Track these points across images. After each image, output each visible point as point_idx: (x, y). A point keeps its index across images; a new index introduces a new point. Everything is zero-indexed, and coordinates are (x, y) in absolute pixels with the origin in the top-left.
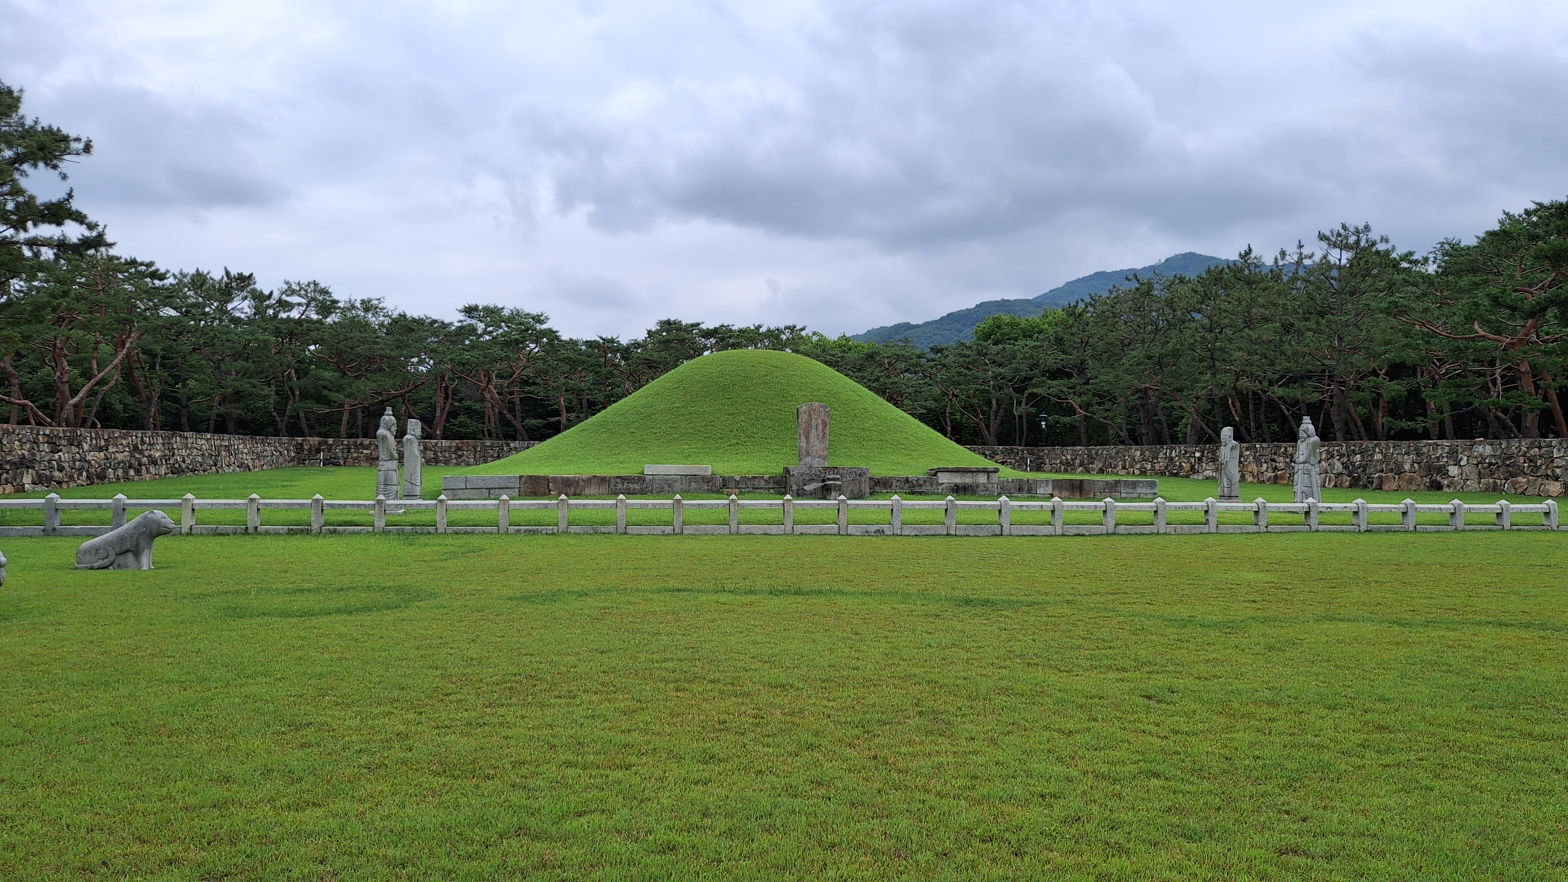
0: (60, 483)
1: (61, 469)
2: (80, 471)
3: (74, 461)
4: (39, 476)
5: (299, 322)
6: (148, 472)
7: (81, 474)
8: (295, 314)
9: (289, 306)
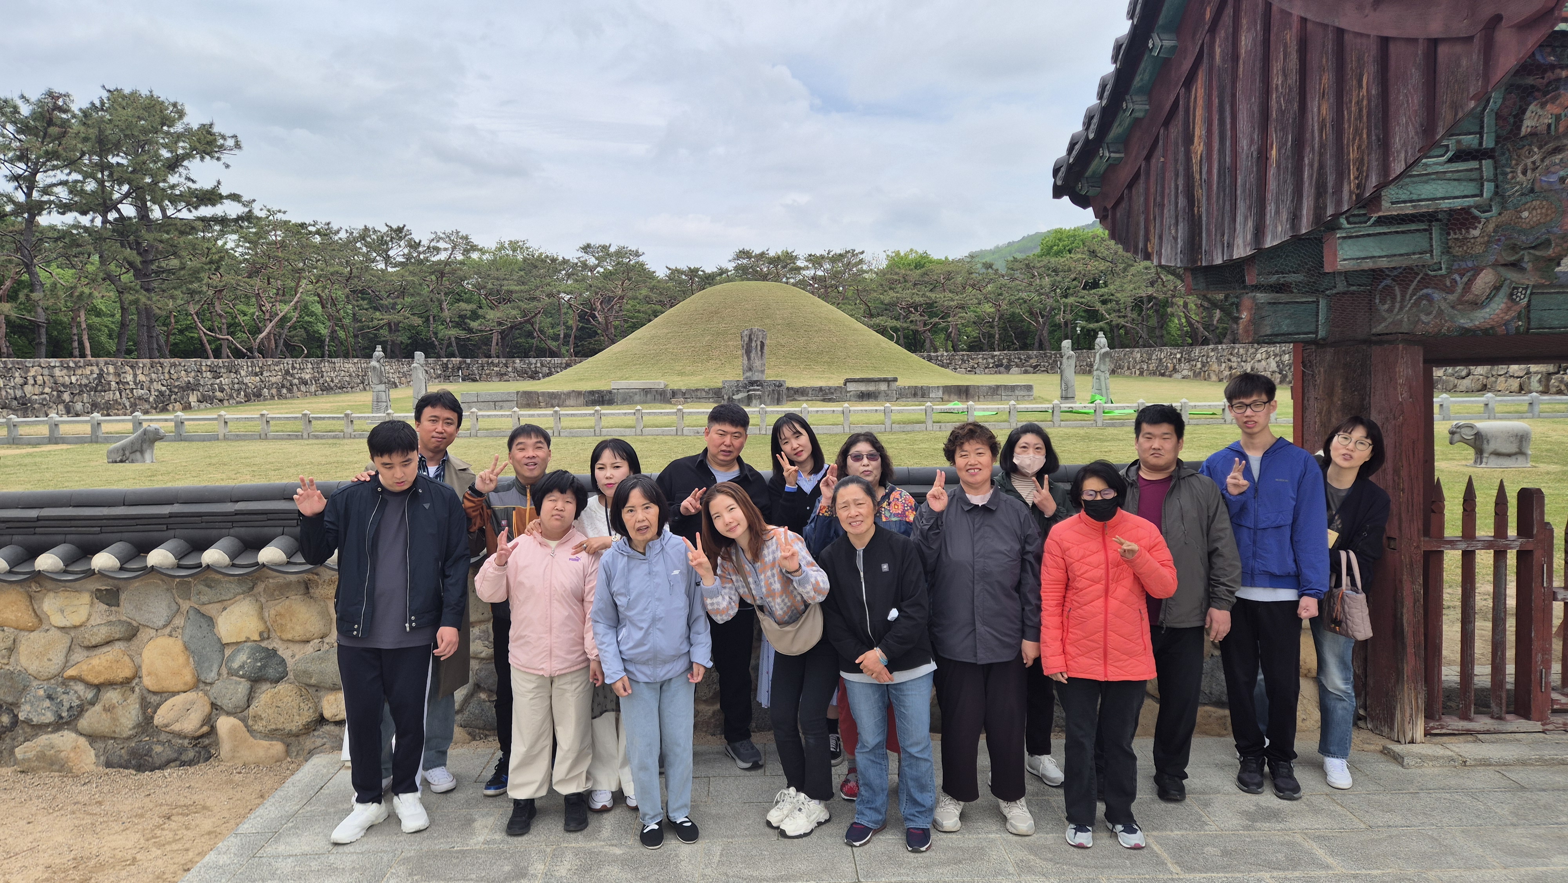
0: (221, 401)
1: (222, 390)
2: (239, 391)
3: (233, 383)
4: (203, 396)
5: (447, 263)
6: (299, 390)
7: (240, 393)
8: (443, 256)
9: (437, 250)
